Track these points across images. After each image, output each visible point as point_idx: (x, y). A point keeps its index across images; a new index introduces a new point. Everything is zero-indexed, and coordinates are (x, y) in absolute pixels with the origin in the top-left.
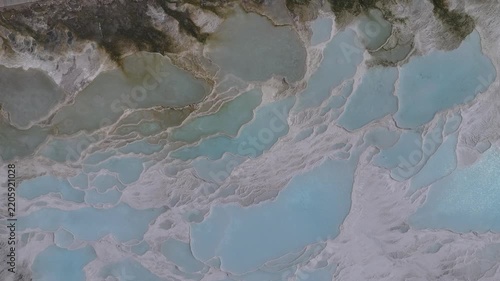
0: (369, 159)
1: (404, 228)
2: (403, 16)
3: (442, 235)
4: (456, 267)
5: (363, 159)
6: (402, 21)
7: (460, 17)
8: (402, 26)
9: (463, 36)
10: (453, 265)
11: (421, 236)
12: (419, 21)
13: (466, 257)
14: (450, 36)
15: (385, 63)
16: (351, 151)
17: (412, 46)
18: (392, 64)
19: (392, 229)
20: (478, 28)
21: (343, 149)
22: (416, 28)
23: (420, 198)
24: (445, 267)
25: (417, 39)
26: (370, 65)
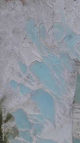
0: (39, 135)
1: (55, 126)
2: (7, 130)
3: (56, 117)
4: (63, 112)
5: (39, 137)
6: (8, 130)
7: (7, 117)
8: (9, 130)
9: (12, 116)
10: (63, 114)
11: (57, 121)
12: (8, 126)
13: (61, 110)
14: (12, 119)
15: (18, 133)
16: (38, 140)
17: (14, 127)
18: (18, 131)
19: (55, 128)
20: (10, 112)
21: (37, 142)
22: (10, 127)
23: (48, 122)
24: (64, 115)
25: (12, 126)
26: (18, 137)
